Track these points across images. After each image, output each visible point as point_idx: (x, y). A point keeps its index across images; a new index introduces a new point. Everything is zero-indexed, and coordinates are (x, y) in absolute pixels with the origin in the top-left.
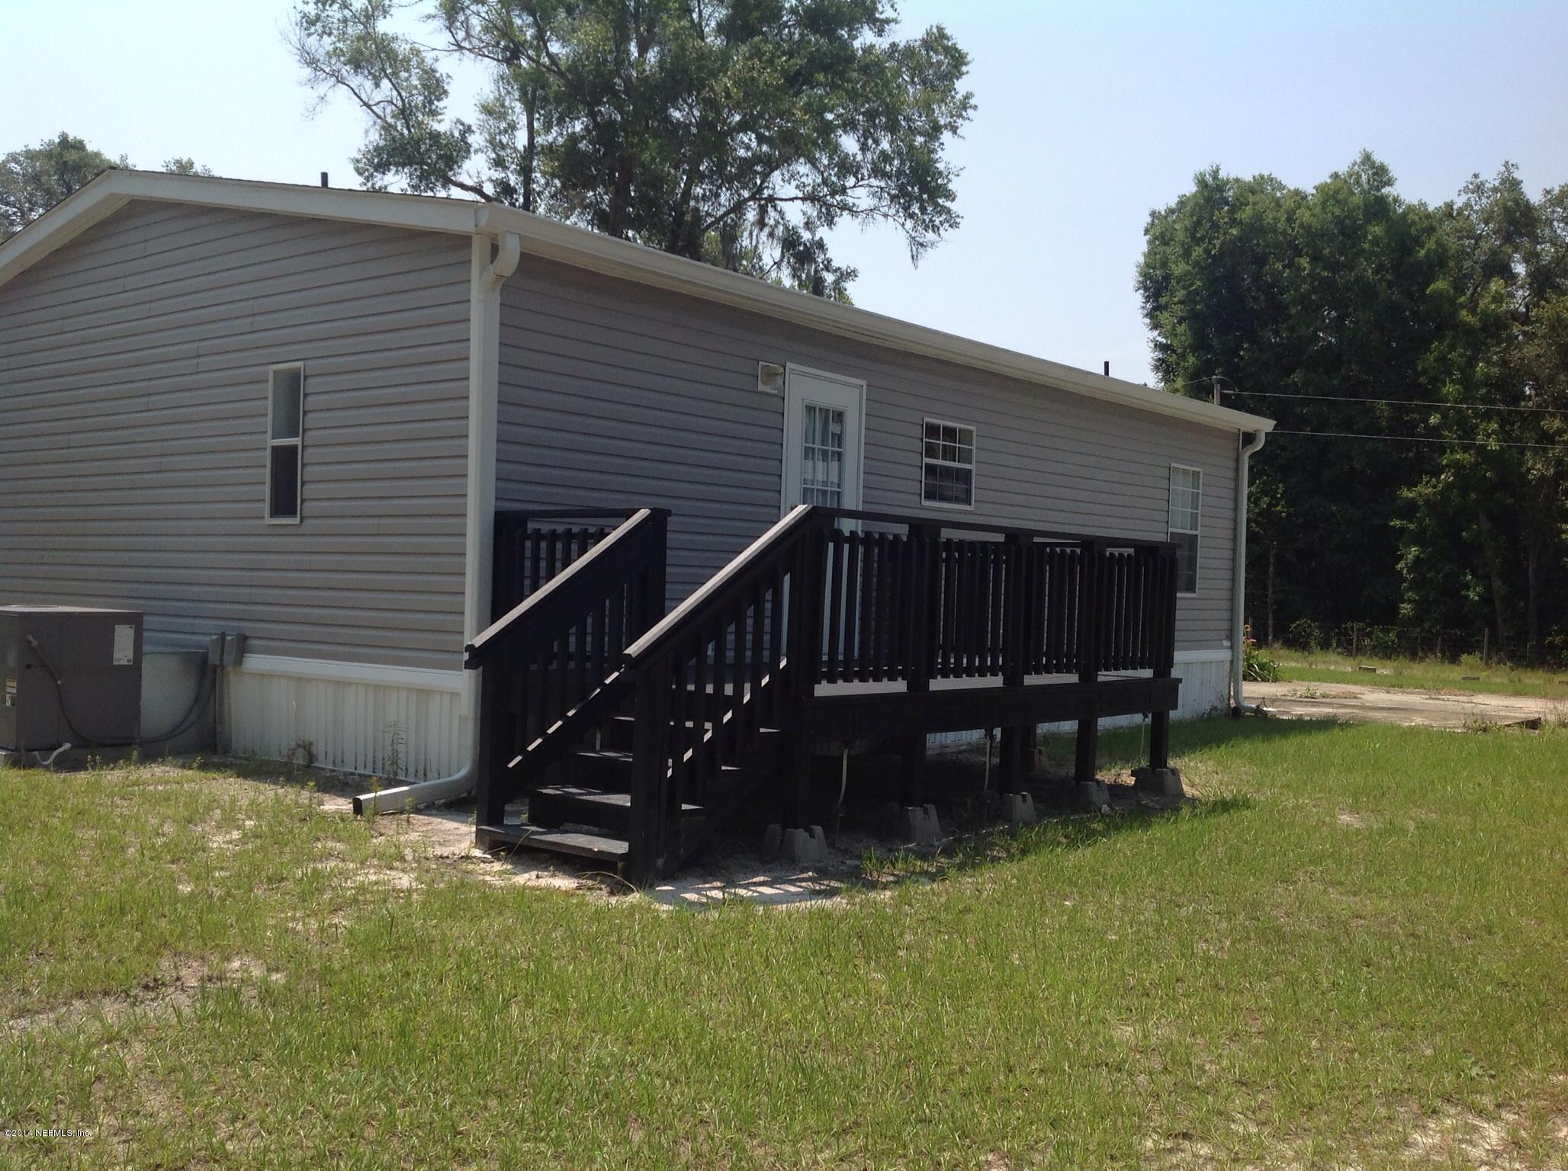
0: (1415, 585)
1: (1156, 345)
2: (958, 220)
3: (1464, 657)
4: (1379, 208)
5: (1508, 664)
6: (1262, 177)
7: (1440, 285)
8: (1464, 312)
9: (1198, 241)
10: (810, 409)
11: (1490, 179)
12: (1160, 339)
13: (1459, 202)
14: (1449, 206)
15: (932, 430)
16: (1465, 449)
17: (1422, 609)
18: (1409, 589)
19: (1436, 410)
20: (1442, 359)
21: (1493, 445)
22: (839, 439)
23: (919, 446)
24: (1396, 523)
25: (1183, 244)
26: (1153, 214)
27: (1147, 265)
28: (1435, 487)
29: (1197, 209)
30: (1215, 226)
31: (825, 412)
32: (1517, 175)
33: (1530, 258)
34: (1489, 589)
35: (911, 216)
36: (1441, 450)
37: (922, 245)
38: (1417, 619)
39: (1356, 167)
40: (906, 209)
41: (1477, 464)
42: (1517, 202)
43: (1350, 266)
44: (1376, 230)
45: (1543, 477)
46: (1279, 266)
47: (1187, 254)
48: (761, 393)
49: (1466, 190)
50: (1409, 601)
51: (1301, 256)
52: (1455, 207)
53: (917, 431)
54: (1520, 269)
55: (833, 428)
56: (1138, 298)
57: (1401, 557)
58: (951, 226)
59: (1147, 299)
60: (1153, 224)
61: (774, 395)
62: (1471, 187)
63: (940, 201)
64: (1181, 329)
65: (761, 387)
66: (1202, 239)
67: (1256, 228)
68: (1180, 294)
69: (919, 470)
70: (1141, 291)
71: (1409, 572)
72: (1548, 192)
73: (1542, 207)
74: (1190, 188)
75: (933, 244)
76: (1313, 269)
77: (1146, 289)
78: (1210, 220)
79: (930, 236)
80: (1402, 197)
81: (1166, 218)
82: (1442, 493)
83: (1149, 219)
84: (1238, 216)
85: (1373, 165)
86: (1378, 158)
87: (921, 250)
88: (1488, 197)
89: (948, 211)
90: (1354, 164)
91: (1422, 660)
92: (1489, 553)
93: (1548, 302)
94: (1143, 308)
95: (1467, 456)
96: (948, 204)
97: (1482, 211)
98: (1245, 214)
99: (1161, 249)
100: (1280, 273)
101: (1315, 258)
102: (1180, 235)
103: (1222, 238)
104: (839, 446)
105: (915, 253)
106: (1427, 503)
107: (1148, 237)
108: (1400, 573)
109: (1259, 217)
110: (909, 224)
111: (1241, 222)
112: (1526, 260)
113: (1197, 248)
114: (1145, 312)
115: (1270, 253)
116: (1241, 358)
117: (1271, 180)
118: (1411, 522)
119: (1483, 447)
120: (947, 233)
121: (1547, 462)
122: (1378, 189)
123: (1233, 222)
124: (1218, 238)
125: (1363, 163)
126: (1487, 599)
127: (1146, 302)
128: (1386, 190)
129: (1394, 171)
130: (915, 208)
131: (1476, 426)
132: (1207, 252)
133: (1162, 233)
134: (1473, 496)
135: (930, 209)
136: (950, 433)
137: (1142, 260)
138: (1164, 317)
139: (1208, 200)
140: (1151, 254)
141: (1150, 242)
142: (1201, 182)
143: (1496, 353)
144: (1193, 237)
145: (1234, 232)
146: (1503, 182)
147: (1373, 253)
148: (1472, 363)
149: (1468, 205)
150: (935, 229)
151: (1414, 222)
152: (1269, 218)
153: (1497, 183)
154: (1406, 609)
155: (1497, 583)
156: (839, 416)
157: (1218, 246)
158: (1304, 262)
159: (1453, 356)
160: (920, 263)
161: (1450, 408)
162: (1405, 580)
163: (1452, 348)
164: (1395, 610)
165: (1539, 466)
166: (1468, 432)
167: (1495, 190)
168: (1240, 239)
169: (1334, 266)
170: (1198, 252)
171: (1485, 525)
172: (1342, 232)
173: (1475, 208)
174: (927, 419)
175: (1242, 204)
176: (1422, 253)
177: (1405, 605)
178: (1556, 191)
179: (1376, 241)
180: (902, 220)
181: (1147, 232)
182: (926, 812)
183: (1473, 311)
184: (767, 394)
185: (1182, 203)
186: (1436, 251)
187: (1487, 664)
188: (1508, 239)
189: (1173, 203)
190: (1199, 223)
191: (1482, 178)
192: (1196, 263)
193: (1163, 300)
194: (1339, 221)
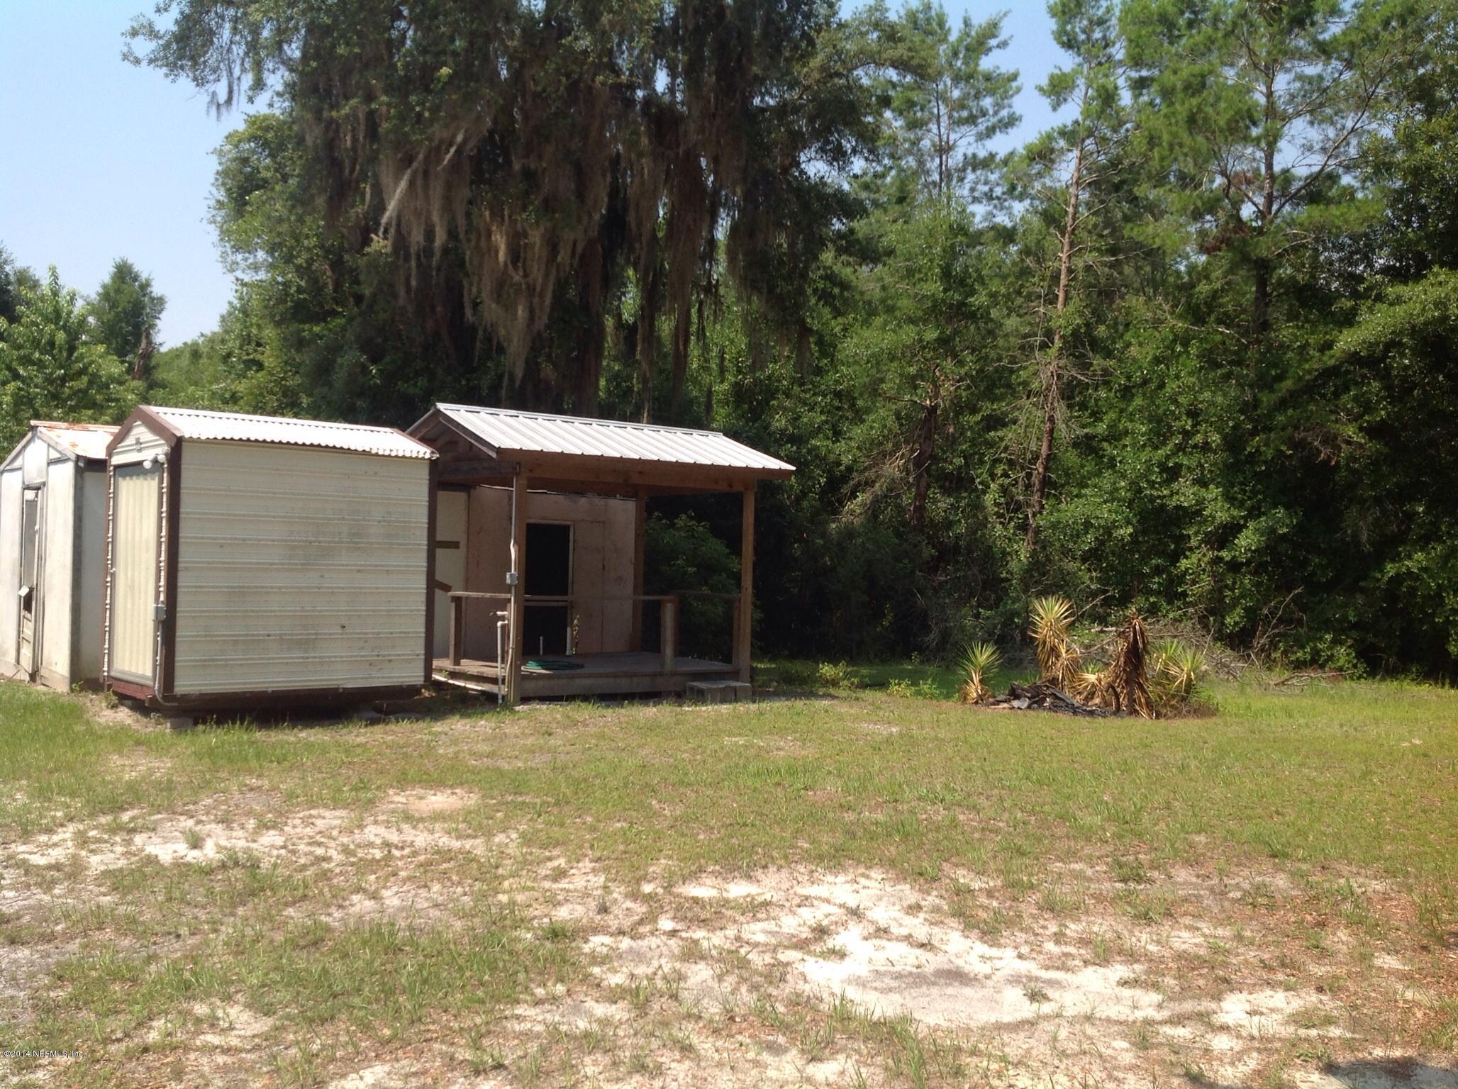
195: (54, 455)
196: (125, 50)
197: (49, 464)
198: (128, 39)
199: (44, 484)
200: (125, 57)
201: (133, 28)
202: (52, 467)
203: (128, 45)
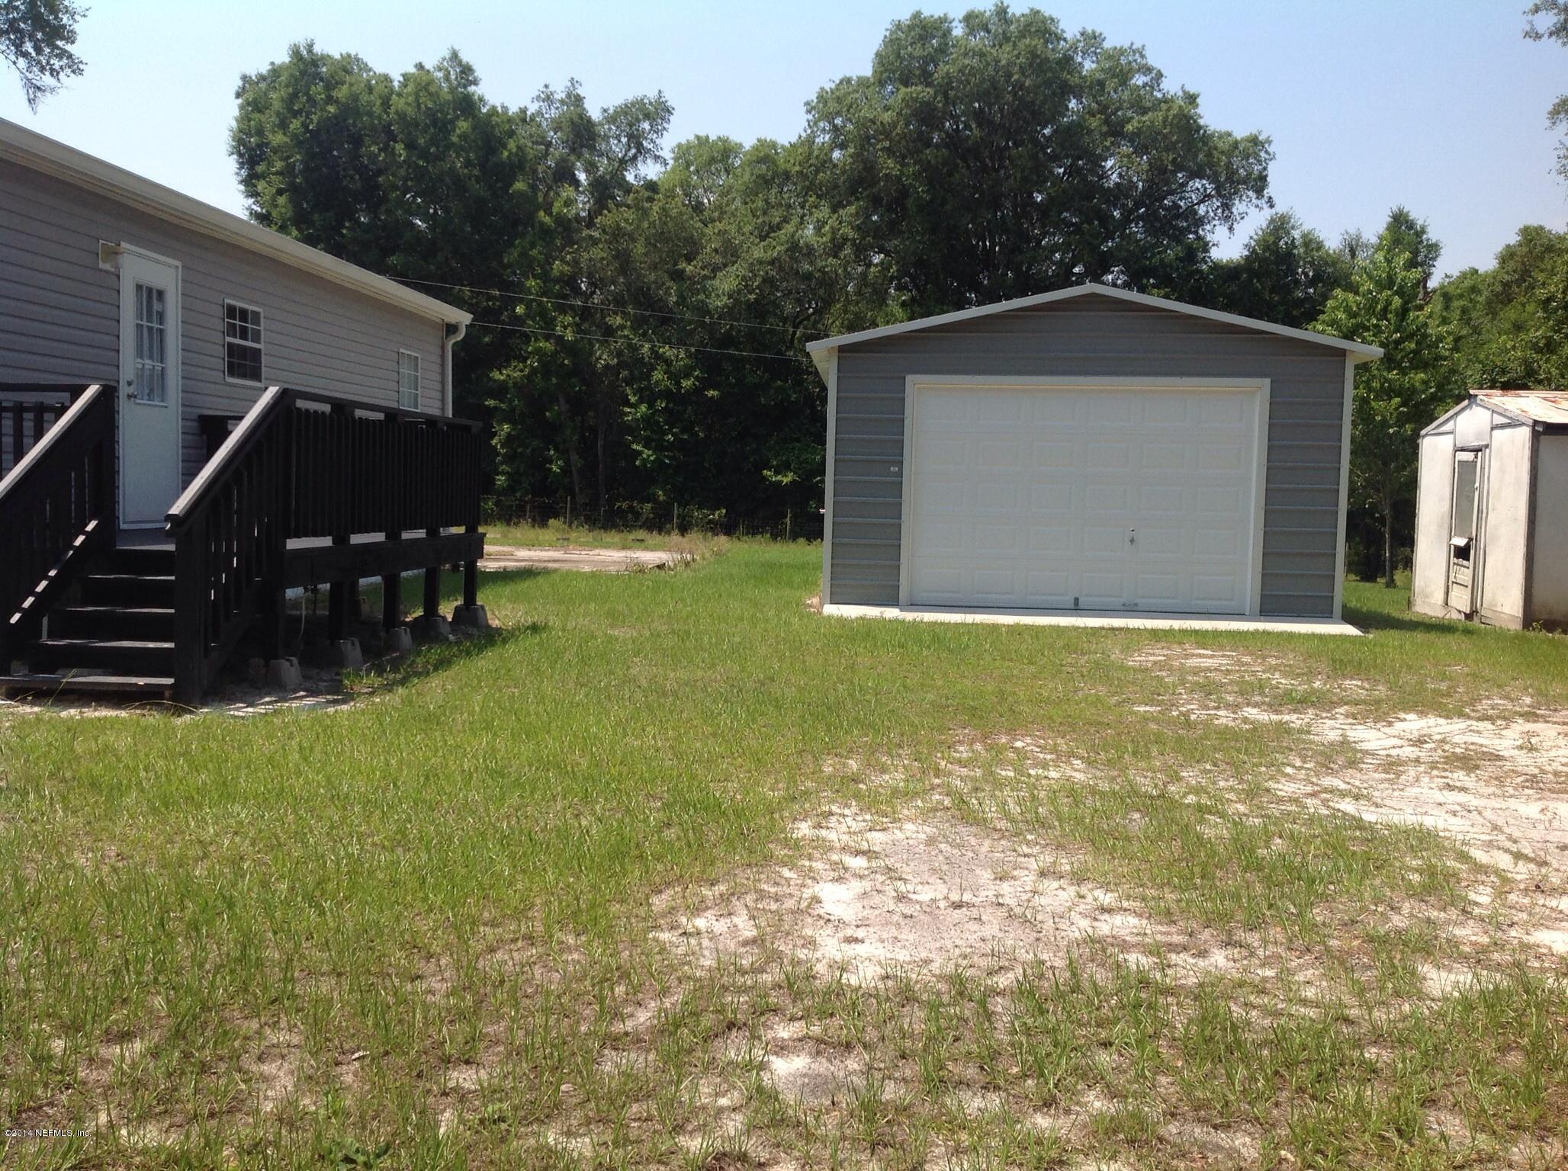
0: (509, 459)
1: (251, 214)
2: (81, 66)
3: (551, 521)
4: (468, 105)
5: (587, 527)
6: (349, 56)
7: (520, 186)
8: (542, 213)
9: (295, 114)
10: (139, 287)
11: (558, 91)
12: (254, 207)
13: (532, 108)
14: (524, 111)
15: (231, 311)
16: (547, 338)
17: (514, 479)
18: (502, 463)
19: (521, 301)
20: (524, 254)
21: (569, 336)
22: (161, 317)
23: (220, 326)
24: (490, 403)
25: (278, 114)
26: (244, 78)
27: (241, 131)
28: (522, 371)
29: (292, 81)
30: (311, 100)
31: (150, 290)
32: (581, 91)
33: (590, 168)
34: (567, 462)
35: (25, 55)
36: (526, 338)
37: (39, 88)
38: (510, 490)
39: (445, 63)
40: (18, 46)
41: (557, 352)
42: (581, 118)
43: (440, 157)
44: (463, 126)
45: (607, 367)
46: (374, 149)
47: (283, 125)
48: (101, 270)
49: (538, 98)
50: (503, 473)
51: (396, 142)
52: (529, 113)
53: (219, 312)
54: (582, 177)
55: (156, 306)
56: (232, 163)
57: (495, 434)
58: (74, 72)
59: (241, 165)
60: (244, 88)
61: (112, 273)
62: (542, 96)
63: (60, 43)
64: (282, 200)
65: (102, 265)
66: (300, 112)
67: (351, 108)
68: (279, 165)
69: (221, 348)
70: (235, 157)
71: (502, 447)
72: (605, 111)
73: (601, 124)
74: (283, 57)
75: (53, 90)
76: (408, 157)
77: (241, 155)
78: (307, 94)
79: (47, 79)
80: (486, 98)
81: (257, 83)
82: (528, 377)
83: (240, 83)
84: (334, 94)
85: (460, 63)
86: (465, 57)
87: (39, 94)
88: (557, 108)
89: (70, 56)
90: (444, 59)
91: (516, 524)
92: (568, 432)
93: (609, 212)
94: (237, 174)
95: (548, 344)
96: (69, 47)
97: (553, 120)
98: (342, 93)
99: (256, 116)
100: (376, 156)
101: (410, 146)
102: (277, 105)
103: (319, 114)
104: (161, 324)
105: (32, 96)
106: (515, 384)
107: (240, 101)
108: (495, 448)
109: (355, 98)
110: (22, 63)
111: (337, 101)
112: (586, 171)
113: (294, 121)
114: (240, 178)
115: (366, 135)
116: (343, 236)
117: (358, 60)
118: (501, 401)
119: (561, 338)
120: (68, 79)
121: (611, 353)
122: (465, 87)
123: (330, 100)
124: (315, 114)
125: (451, 59)
126: (566, 471)
127: (241, 168)
128: (472, 89)
129: (479, 72)
130: (28, 47)
131: (555, 319)
132: (305, 125)
133: (255, 100)
134: (554, 380)
135: (47, 50)
136: (244, 314)
137: (234, 124)
138: (261, 186)
139: (303, 73)
140: (244, 119)
141: (242, 107)
142: (296, 53)
143: (570, 253)
144: (290, 110)
145: (331, 109)
146: (569, 96)
147: (462, 148)
148: (549, 261)
149: (539, 113)
150: (54, 73)
151: (497, 124)
152: (365, 98)
153: (564, 96)
154: (500, 480)
155: (574, 458)
156: (160, 294)
157: (315, 121)
158: (399, 148)
159: (534, 252)
160: (41, 107)
161: (535, 300)
162: (498, 454)
163: (533, 245)
164: (492, 482)
165: (605, 357)
166: (550, 323)
167: (562, 102)
168: (335, 117)
169: (424, 154)
170: (295, 124)
171: (565, 407)
172: (434, 123)
173: (546, 116)
174: (228, 301)
175: (337, 83)
176: (506, 154)
177: (500, 477)
178: (611, 111)
179: (464, 137)
180: (13, 58)
181: (238, 95)
182: (353, 644)
183: (548, 212)
184: (106, 272)
185: (276, 71)
186: (517, 154)
187: (570, 526)
188: (573, 150)
189: (264, 69)
190: (294, 96)
191: (551, 89)
192: (294, 136)
193: (260, 168)
194: (431, 113)
195: (1499, 420)
196: (1528, 28)
197: (1492, 429)
198: (1530, 17)
199: (1487, 446)
200: (1527, 34)
201: (1536, 5)
202: (1496, 433)
203: (1531, 22)
